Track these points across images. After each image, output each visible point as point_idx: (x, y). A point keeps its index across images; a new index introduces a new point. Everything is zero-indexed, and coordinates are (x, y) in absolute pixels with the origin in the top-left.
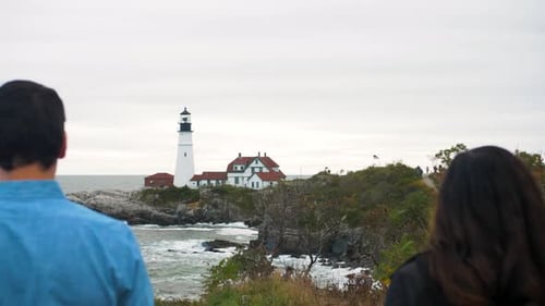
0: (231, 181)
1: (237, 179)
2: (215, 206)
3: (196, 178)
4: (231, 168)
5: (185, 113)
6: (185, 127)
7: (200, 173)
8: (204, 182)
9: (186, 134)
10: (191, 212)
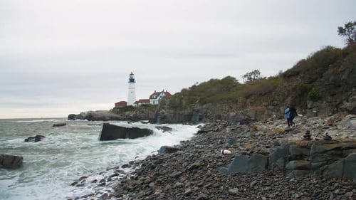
0: (151, 102)
1: (154, 102)
2: (143, 112)
3: (137, 102)
4: (151, 97)
5: (132, 74)
6: (132, 80)
7: (138, 100)
8: (140, 104)
9: (132, 83)
10: (132, 115)
